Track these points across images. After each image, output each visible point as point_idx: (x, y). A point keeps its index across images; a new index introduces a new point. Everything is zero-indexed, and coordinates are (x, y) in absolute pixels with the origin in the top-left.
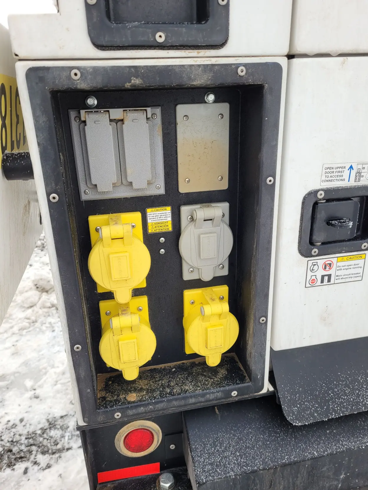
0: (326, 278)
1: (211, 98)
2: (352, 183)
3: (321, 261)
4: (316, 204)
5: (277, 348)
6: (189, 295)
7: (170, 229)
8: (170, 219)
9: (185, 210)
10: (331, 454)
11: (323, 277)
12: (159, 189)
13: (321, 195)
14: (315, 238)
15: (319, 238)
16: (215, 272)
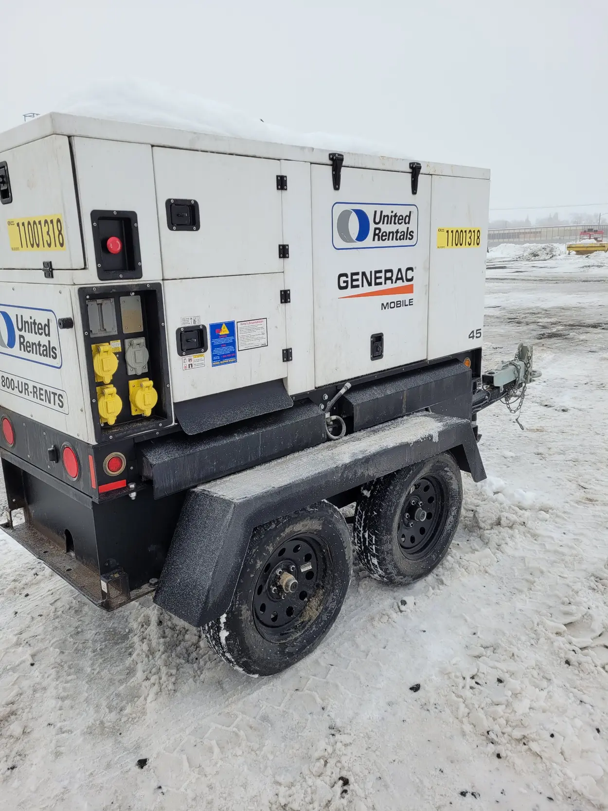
0: (190, 365)
1: (133, 294)
2: (193, 325)
3: (187, 357)
4: (181, 333)
5: (175, 401)
6: (132, 383)
7: (121, 351)
8: (120, 346)
9: (127, 341)
10: (207, 449)
11: (189, 365)
12: (115, 332)
13: (182, 330)
14: (183, 348)
15: (184, 348)
16: (142, 371)
